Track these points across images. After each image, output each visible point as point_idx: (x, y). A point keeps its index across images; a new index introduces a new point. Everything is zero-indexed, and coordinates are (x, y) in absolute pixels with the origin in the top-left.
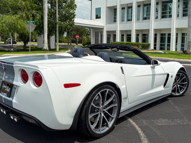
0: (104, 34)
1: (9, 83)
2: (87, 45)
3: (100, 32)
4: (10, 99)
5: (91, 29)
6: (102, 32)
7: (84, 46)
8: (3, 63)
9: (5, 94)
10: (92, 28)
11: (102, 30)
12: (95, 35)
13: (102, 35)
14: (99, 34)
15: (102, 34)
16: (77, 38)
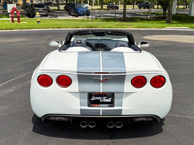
1: (107, 93)
4: (115, 108)
8: (102, 74)
9: (106, 105)
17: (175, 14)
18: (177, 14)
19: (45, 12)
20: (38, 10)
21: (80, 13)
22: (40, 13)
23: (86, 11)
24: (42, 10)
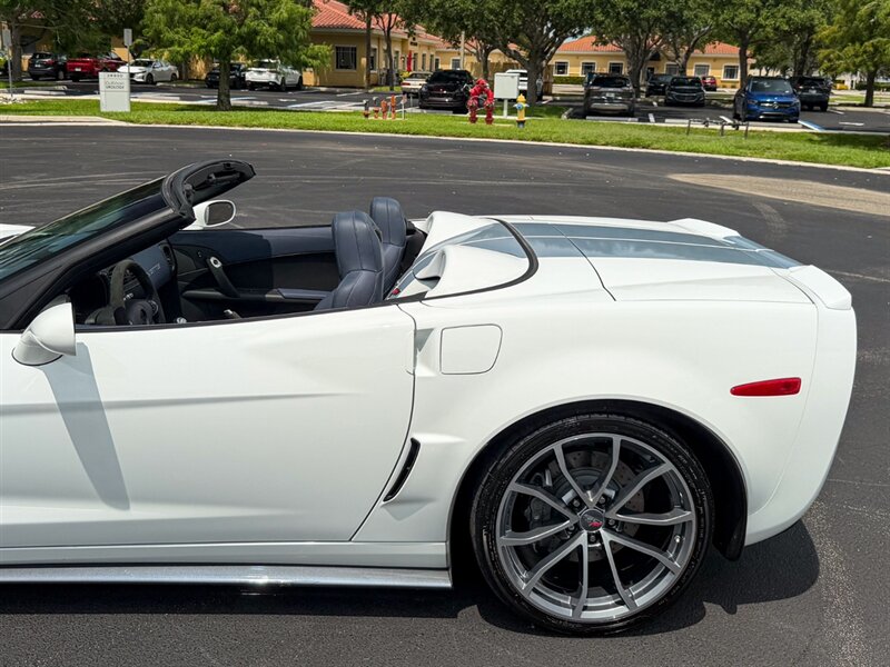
19: (622, 102)
20: (600, 94)
21: (755, 110)
22: (607, 105)
23: (779, 103)
24: (613, 95)
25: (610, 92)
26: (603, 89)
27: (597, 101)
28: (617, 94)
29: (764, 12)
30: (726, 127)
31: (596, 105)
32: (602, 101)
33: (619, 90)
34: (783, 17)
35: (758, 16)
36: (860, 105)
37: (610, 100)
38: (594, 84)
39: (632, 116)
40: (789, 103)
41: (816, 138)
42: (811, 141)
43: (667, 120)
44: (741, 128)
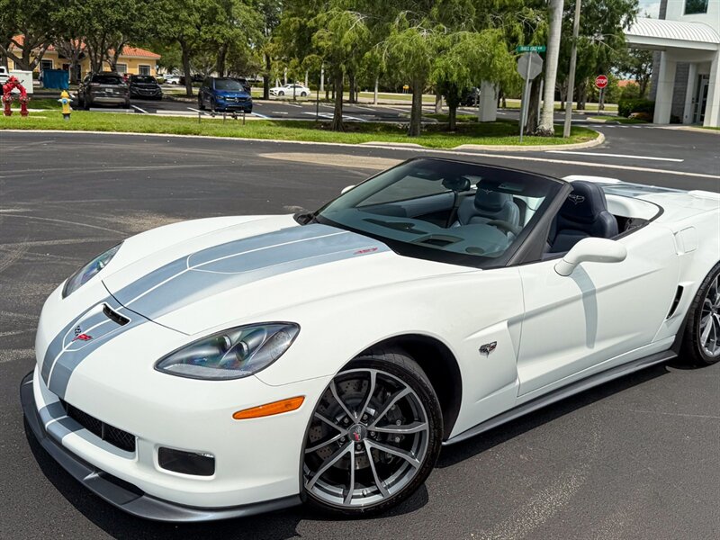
0: (716, 71)
2: (636, 114)
3: (694, 64)
5: (663, 53)
6: (709, 64)
7: (627, 115)
10: (665, 49)
11: (710, 59)
12: (676, 75)
13: (700, 76)
14: (690, 73)
15: (702, 72)
16: (600, 85)
17: (494, 120)
18: (498, 120)
19: (120, 96)
20: (100, 89)
21: (222, 104)
22: (107, 99)
23: (239, 98)
24: (111, 91)
25: (109, 88)
26: (102, 86)
27: (97, 95)
28: (115, 90)
29: (203, 28)
30: (227, 117)
31: (97, 99)
32: (103, 95)
33: (116, 86)
34: (218, 33)
35: (200, 30)
36: (261, 99)
37: (109, 94)
38: (94, 81)
39: (128, 108)
40: (245, 99)
41: (272, 124)
42: (270, 125)
43: (158, 111)
44: (238, 118)
